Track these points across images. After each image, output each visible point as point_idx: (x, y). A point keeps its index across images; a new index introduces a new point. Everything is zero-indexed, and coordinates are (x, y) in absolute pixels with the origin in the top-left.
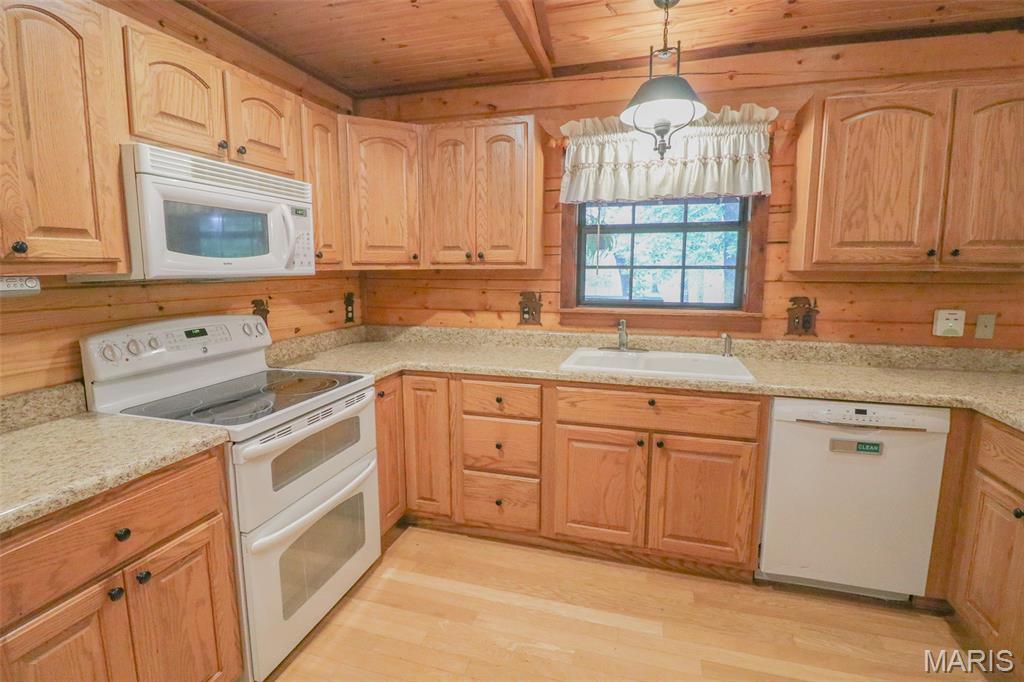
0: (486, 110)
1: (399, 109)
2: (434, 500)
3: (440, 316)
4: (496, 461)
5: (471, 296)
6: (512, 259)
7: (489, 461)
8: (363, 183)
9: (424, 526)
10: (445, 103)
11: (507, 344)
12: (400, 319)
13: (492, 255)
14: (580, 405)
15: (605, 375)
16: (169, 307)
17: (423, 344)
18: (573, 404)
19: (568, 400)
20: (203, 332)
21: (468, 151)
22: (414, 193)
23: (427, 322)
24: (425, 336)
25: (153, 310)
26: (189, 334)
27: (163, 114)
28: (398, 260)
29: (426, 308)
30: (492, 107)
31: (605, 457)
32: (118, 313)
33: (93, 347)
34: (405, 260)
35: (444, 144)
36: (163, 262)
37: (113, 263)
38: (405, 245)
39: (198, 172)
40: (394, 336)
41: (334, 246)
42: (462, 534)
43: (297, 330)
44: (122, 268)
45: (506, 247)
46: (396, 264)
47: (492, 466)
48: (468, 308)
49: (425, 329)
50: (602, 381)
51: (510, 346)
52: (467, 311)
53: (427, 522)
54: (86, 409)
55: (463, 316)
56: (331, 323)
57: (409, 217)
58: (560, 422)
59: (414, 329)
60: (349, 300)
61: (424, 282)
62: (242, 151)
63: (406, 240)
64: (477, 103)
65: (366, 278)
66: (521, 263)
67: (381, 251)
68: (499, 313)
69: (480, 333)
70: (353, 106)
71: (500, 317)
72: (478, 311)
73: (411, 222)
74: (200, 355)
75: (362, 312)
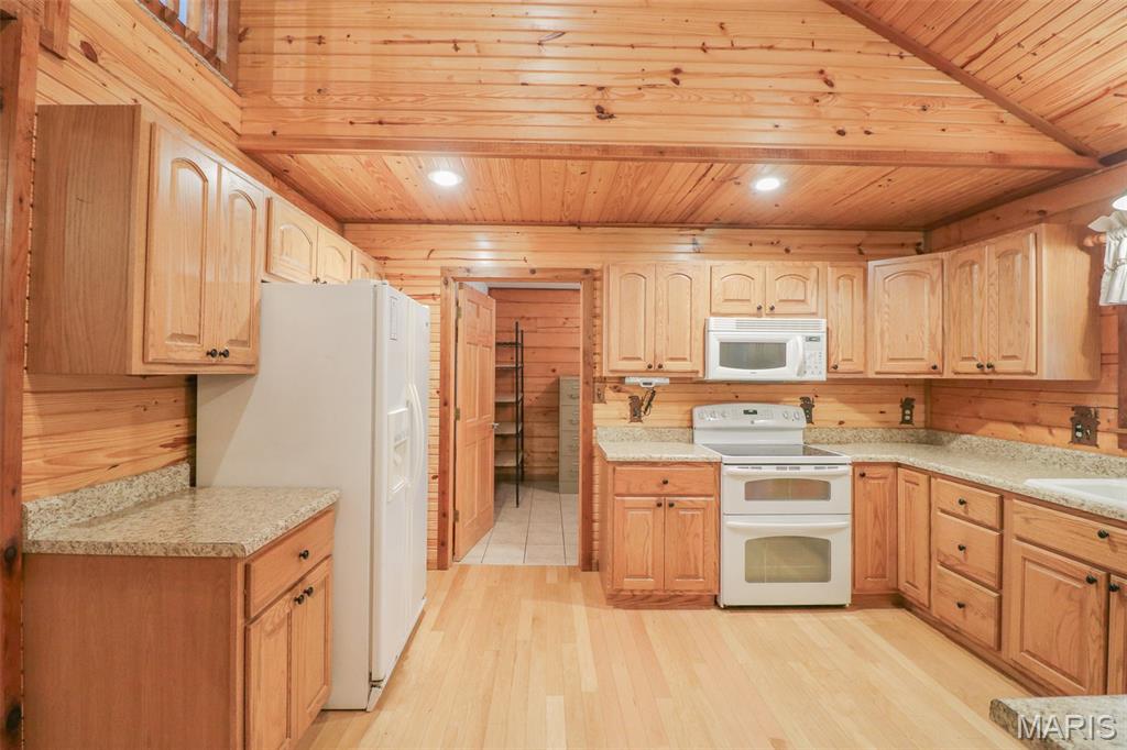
0: (1036, 217)
1: (960, 232)
2: (916, 587)
3: (992, 426)
4: (962, 564)
5: (1021, 407)
6: (1020, 369)
7: (956, 562)
8: (886, 309)
9: (916, 614)
10: (998, 218)
11: (1054, 463)
12: (957, 426)
13: (1002, 365)
14: (1034, 523)
15: (1057, 495)
16: (741, 396)
17: (972, 452)
18: (1027, 520)
19: (1023, 515)
20: (755, 412)
21: (981, 268)
22: (937, 311)
23: (980, 431)
24: (974, 444)
25: (732, 397)
26: (746, 412)
27: (726, 300)
28: (918, 370)
29: (980, 418)
30: (1043, 212)
31: (1057, 589)
32: (714, 397)
33: (697, 411)
34: (926, 370)
35: (962, 266)
36: (718, 372)
37: (697, 372)
38: (925, 357)
39: (739, 326)
40: (949, 442)
41: (855, 360)
42: (941, 631)
43: (841, 423)
44: (700, 375)
45: (1014, 357)
46: (916, 374)
47: (959, 568)
48: (1019, 420)
49: (974, 438)
50: (1053, 501)
51: (1057, 466)
52: (1018, 424)
53: (919, 611)
54: (692, 441)
55: (1014, 428)
56: (881, 422)
57: (931, 334)
58: (1020, 539)
59: (965, 437)
60: (907, 404)
61: (978, 391)
62: (772, 308)
63: (926, 352)
64: (1027, 211)
65: (931, 386)
66: (1030, 374)
67: (902, 363)
68: (1050, 427)
69: (1027, 448)
70: (925, 238)
71: (1051, 433)
72: (1028, 424)
73: (932, 337)
74: (749, 424)
75: (926, 417)
